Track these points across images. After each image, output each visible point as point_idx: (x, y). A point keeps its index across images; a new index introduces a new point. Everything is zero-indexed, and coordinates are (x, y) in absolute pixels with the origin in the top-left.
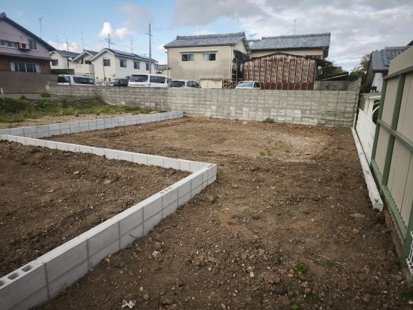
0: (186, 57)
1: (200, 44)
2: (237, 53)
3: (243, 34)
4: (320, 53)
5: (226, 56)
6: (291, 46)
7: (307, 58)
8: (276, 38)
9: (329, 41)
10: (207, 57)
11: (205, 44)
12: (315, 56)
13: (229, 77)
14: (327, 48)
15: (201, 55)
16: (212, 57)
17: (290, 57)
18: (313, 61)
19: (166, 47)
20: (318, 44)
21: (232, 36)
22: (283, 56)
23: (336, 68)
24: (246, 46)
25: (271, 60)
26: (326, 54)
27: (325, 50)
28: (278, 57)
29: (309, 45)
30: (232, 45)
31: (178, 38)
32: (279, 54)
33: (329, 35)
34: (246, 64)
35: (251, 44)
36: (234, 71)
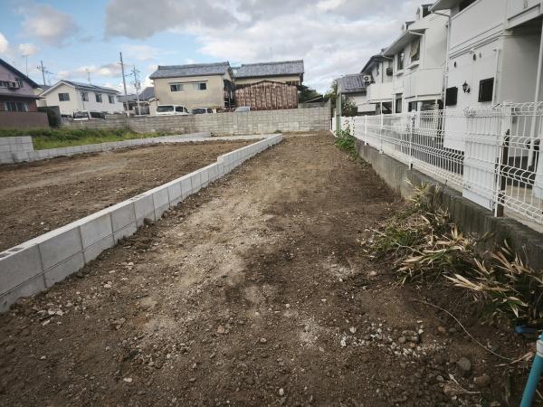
0: (174, 88)
1: (188, 74)
2: (226, 82)
3: (228, 64)
4: (298, 79)
5: (216, 85)
6: (271, 73)
7: (289, 84)
8: (255, 65)
9: (303, 67)
10: (197, 86)
11: (193, 74)
12: (294, 82)
13: (222, 104)
14: (302, 74)
15: (191, 86)
16: (203, 86)
17: (275, 85)
18: (295, 87)
19: (151, 78)
20: (294, 71)
21: (218, 65)
22: (270, 84)
23: (311, 91)
24: (231, 74)
25: (259, 88)
26: (302, 80)
27: (301, 76)
28: (265, 84)
29: (287, 72)
30: (221, 75)
31: (159, 67)
32: (266, 81)
33: (302, 62)
34: (237, 92)
35: (235, 72)
36: (226, 99)
